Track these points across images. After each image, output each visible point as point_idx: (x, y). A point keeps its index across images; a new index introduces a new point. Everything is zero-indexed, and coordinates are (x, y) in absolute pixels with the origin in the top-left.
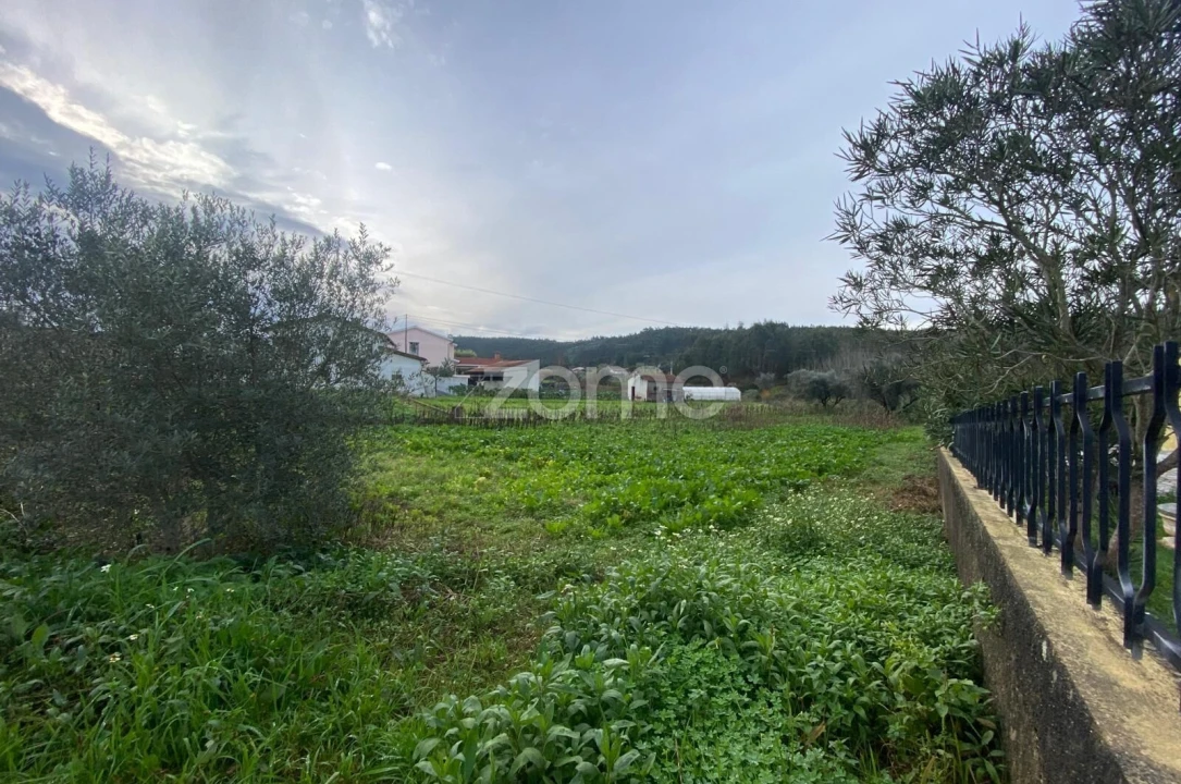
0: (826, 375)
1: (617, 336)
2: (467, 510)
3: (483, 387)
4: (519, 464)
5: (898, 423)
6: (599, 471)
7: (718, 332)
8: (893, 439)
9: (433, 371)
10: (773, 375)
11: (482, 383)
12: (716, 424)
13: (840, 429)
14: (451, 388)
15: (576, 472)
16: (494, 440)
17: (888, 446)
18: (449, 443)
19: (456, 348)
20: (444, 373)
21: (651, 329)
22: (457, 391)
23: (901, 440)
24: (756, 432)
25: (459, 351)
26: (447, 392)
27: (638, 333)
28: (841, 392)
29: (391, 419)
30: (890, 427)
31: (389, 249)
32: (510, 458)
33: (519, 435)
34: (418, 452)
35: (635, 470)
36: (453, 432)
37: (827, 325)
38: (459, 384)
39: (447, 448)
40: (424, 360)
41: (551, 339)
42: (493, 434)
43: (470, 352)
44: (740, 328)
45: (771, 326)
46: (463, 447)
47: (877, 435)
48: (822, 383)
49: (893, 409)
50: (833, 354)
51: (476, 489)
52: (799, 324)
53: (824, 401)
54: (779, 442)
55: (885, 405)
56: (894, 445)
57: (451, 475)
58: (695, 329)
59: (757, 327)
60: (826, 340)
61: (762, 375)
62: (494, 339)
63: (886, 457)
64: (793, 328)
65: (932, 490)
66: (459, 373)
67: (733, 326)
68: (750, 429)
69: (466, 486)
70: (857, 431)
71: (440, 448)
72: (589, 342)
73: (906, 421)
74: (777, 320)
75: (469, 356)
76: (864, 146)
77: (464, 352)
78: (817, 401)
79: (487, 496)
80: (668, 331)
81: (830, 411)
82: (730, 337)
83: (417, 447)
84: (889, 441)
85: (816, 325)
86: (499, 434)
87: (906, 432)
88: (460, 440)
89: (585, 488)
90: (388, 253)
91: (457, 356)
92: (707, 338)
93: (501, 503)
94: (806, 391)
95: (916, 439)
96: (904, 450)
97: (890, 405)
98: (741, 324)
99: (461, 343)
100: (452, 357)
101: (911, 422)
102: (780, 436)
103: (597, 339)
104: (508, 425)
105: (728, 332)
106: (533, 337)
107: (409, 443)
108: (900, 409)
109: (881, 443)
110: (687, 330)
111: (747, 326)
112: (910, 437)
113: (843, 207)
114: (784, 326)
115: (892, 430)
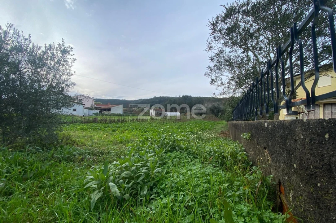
1: (146, 99)
2: (100, 144)
3: (104, 113)
4: (117, 132)
5: (219, 120)
6: (142, 132)
7: (174, 98)
8: (218, 123)
9: (87, 108)
11: (104, 112)
12: (174, 121)
13: (205, 121)
14: (93, 114)
15: (135, 133)
16: (108, 127)
18: (93, 128)
19: (95, 102)
20: (91, 109)
21: (156, 97)
22: (96, 115)
23: (220, 123)
24: (185, 123)
25: (96, 103)
26: (92, 115)
27: (152, 98)
29: (73, 122)
30: (217, 121)
31: (73, 48)
32: (113, 131)
33: (117, 125)
34: (82, 130)
35: (153, 131)
36: (95, 125)
37: (201, 96)
38: (96, 112)
39: (92, 129)
40: (84, 105)
41: (126, 99)
42: (108, 125)
43: (100, 103)
44: (180, 97)
45: (187, 96)
46: (98, 129)
47: (214, 123)
49: (217, 116)
51: (103, 139)
52: (194, 96)
54: (191, 124)
55: (215, 115)
56: (218, 125)
57: (94, 135)
58: (168, 97)
59: (184, 97)
60: (201, 100)
62: (107, 99)
63: (216, 127)
64: (193, 97)
65: (228, 133)
66: (96, 109)
67: (178, 96)
68: (183, 122)
69: (99, 138)
70: (209, 122)
71: (90, 129)
72: (138, 100)
73: (221, 119)
74: (189, 95)
75: (100, 104)
76: (213, 24)
77: (98, 103)
79: (106, 140)
80: (160, 97)
82: (177, 99)
83: (82, 129)
85: (198, 96)
86: (110, 125)
87: (220, 122)
88: (97, 127)
89: (138, 136)
90: (72, 49)
91: (95, 104)
92: (171, 99)
93: (111, 141)
95: (223, 123)
96: (220, 126)
97: (217, 115)
99: (97, 100)
100: (94, 104)
101: (222, 120)
102: (191, 123)
103: (140, 99)
104: (113, 123)
105: (176, 98)
106: (120, 99)
107: (79, 128)
108: (219, 116)
110: (166, 97)
111: (181, 96)
113: (208, 41)
114: (190, 96)
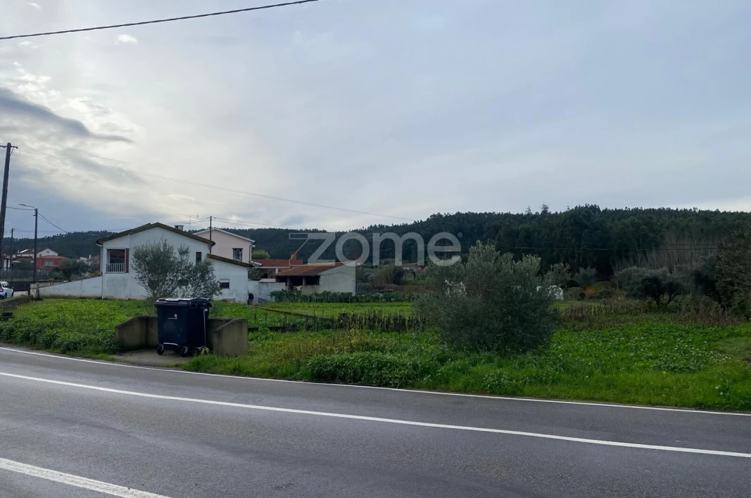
0: (658, 272)
5: (735, 319)
8: (731, 335)
10: (594, 271)
14: (272, 295)
17: (727, 340)
21: (440, 215)
22: (280, 298)
23: (739, 335)
28: (673, 289)
30: (727, 324)
38: (281, 290)
44: (545, 212)
47: (717, 331)
48: (655, 280)
49: (729, 306)
50: (657, 245)
53: (657, 298)
55: (720, 302)
56: (733, 340)
61: (582, 270)
63: (727, 348)
64: (605, 211)
70: (698, 328)
73: (743, 318)
78: (649, 299)
81: (663, 308)
84: (728, 336)
87: (743, 328)
94: (639, 289)
97: (725, 302)
98: (545, 208)
100: (251, 259)
109: (721, 338)
112: (747, 333)
115: (730, 326)
